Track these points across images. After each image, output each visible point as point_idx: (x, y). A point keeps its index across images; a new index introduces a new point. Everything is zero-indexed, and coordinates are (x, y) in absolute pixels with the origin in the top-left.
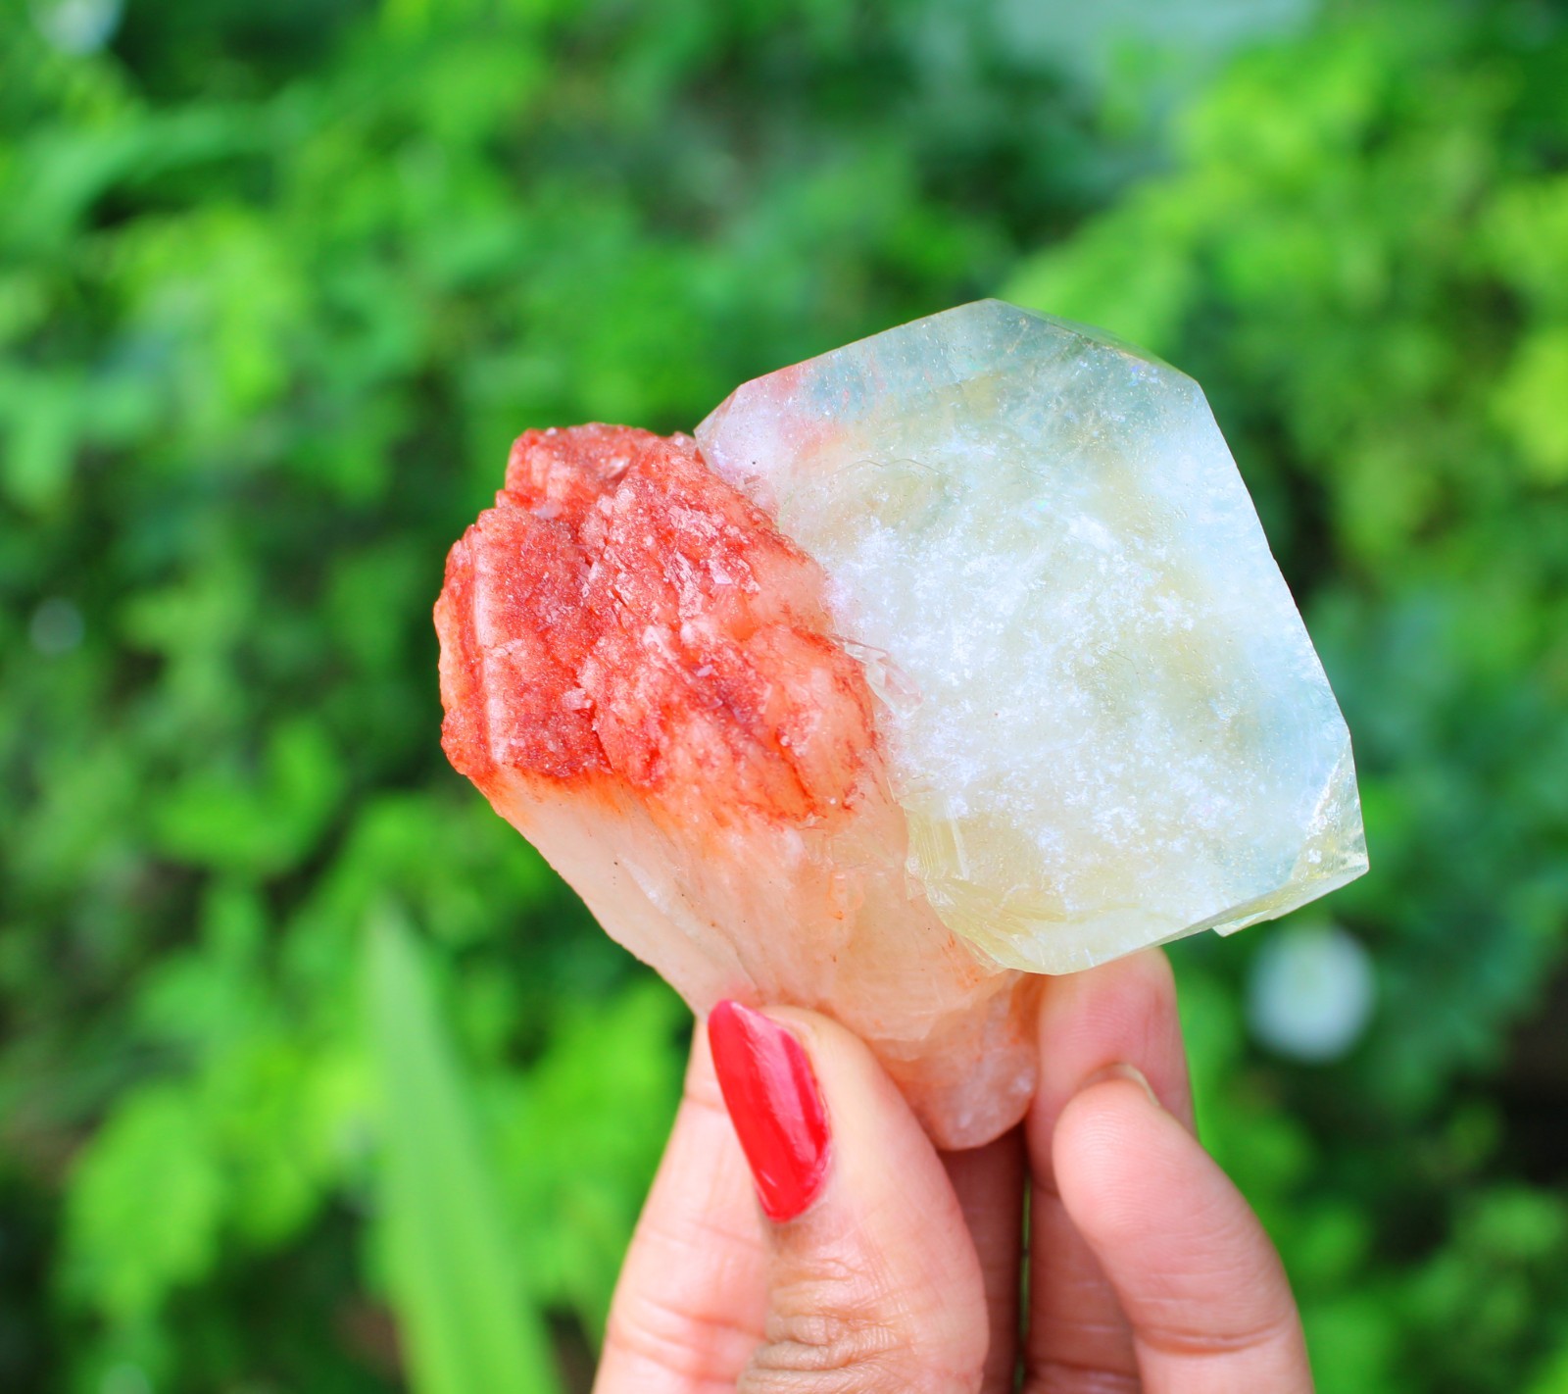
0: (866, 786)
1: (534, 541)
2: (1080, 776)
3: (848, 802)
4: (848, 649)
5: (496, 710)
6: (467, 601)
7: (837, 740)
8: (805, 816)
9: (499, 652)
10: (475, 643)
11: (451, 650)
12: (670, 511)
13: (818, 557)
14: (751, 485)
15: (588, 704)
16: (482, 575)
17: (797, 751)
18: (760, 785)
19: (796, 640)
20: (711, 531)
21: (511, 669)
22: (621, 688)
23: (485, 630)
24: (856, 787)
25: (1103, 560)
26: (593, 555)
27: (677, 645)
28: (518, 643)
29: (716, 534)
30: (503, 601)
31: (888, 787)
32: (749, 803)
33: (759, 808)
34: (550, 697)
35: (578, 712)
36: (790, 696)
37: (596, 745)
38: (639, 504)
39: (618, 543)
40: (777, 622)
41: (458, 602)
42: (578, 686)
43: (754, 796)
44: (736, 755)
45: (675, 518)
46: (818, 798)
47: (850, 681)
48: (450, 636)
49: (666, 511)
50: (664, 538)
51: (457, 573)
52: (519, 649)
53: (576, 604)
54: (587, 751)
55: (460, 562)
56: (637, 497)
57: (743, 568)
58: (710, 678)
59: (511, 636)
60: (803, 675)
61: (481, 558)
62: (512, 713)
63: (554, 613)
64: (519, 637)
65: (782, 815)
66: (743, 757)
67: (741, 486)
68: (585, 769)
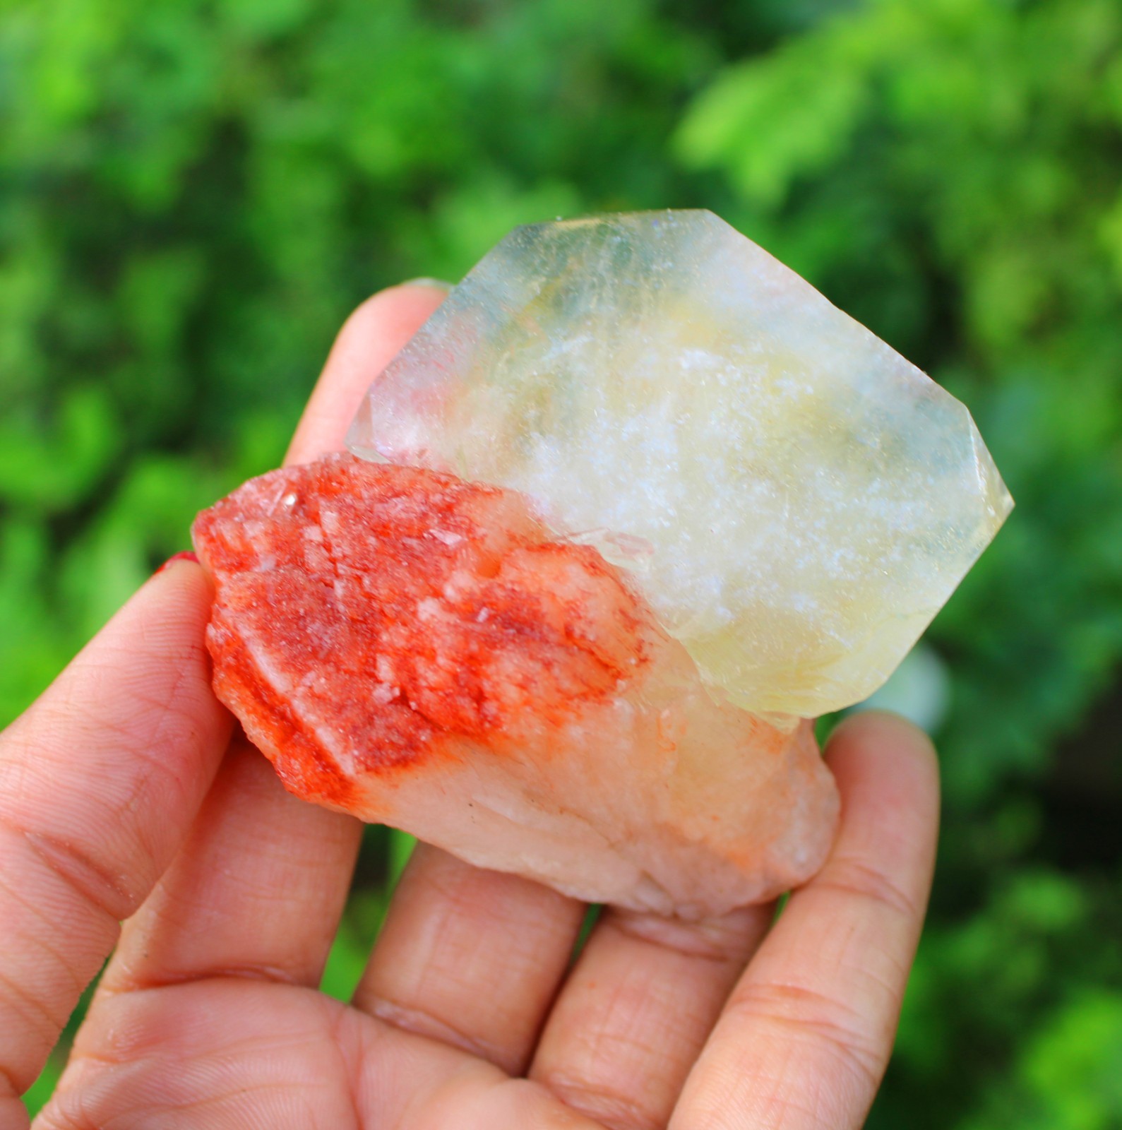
0: (647, 635)
1: (277, 591)
2: (798, 542)
3: (642, 656)
4: (577, 541)
5: (327, 737)
6: (247, 666)
7: (614, 613)
8: (615, 684)
9: (301, 690)
10: (275, 694)
11: (248, 712)
12: (375, 510)
13: (509, 485)
14: (424, 458)
15: (397, 692)
16: (248, 639)
17: (591, 637)
18: (576, 677)
19: (535, 555)
20: (419, 508)
21: (317, 698)
22: (421, 665)
23: (278, 680)
24: (643, 641)
25: (719, 376)
26: (328, 578)
27: (450, 607)
28: (311, 675)
29: (423, 508)
30: (279, 650)
31: (663, 629)
32: (577, 696)
33: (584, 696)
34: (363, 701)
35: (391, 703)
36: (562, 598)
37: (423, 718)
38: (346, 519)
39: (345, 556)
40: (511, 550)
41: (238, 672)
42: (380, 682)
43: (575, 688)
44: (548, 665)
45: (382, 513)
46: (621, 666)
47: (594, 565)
48: (243, 702)
49: (371, 512)
50: (382, 533)
51: (224, 650)
52: (317, 679)
53: (338, 620)
54: (418, 728)
55: (221, 641)
56: (341, 514)
57: (463, 522)
58: (491, 619)
59: (302, 673)
60: (560, 577)
61: (240, 626)
62: (341, 731)
63: (326, 638)
64: (310, 669)
65: (602, 693)
66: (555, 664)
67: (416, 463)
68: (424, 743)
